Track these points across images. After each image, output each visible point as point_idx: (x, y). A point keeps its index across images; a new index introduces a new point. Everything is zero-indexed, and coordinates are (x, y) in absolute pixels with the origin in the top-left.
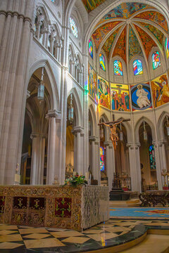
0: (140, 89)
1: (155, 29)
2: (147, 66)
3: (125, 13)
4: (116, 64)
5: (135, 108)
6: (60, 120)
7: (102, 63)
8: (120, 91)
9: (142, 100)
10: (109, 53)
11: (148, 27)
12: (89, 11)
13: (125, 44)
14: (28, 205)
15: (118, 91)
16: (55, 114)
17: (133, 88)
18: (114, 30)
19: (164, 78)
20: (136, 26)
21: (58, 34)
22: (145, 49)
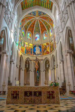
0: (37, 46)
1: (47, 24)
2: (41, 38)
3: (37, 14)
4: (28, 34)
5: (34, 54)
6: (8, 55)
7: (23, 32)
8: (29, 46)
9: (38, 51)
10: (26, 29)
11: (44, 22)
12: (23, 9)
13: (34, 27)
14: (33, 95)
15: (28, 46)
16: (6, 52)
17: (34, 46)
18: (30, 20)
19: (47, 44)
20: (40, 21)
21: (11, 16)
22: (41, 30)
